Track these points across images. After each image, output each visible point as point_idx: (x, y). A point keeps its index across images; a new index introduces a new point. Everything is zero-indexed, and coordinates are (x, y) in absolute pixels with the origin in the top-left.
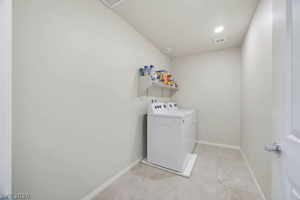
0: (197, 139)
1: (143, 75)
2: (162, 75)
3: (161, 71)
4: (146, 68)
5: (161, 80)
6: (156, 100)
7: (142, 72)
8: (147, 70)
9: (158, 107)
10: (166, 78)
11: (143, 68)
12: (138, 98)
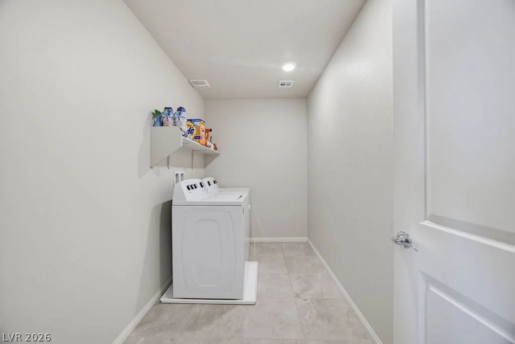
0: (251, 236)
1: (162, 124)
2: (196, 127)
3: (195, 120)
4: (169, 112)
5: (195, 138)
6: (182, 174)
7: (159, 118)
8: (171, 115)
9: (191, 186)
10: (203, 133)
11: (162, 110)
12: (151, 170)
